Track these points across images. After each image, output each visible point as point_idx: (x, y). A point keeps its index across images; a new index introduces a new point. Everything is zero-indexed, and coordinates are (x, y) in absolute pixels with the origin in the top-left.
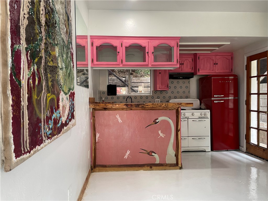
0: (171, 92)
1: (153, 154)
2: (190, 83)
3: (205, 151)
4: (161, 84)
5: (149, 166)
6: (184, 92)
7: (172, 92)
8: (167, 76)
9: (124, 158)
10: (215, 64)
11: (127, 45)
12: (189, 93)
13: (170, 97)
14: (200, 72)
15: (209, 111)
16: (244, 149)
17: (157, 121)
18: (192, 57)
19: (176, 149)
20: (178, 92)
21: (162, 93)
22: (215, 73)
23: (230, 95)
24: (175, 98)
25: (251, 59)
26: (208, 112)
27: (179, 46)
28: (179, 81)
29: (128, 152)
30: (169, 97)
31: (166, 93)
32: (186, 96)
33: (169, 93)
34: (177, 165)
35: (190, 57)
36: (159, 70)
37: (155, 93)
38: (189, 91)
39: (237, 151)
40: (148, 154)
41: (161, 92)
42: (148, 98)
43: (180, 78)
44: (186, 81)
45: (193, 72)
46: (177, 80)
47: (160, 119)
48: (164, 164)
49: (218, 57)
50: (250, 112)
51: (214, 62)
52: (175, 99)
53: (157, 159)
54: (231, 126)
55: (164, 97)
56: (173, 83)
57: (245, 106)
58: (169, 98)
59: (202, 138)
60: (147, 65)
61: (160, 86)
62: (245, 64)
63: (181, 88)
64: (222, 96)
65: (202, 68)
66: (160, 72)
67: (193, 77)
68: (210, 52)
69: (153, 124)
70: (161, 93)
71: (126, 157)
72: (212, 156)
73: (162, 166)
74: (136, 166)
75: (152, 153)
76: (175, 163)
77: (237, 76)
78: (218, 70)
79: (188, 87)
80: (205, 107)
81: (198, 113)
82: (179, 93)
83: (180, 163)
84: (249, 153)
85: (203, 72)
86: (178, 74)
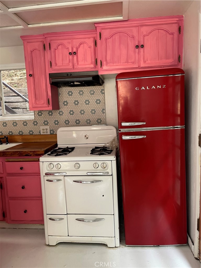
0: (70, 113)
2: (104, 93)
3: (107, 246)
4: (37, 99)
6: (93, 111)
10: (137, 47)
12: (104, 113)
13: (67, 122)
14: (105, 67)
15: (113, 158)
16: (195, 249)
18: (94, 37)
20: (82, 112)
22: (139, 67)
26: (111, 161)
28: (82, 91)
32: (98, 119)
33: (66, 115)
37: (39, 115)
38: (104, 109)
41: (50, 113)
42: (27, 124)
43: (76, 83)
44: (96, 89)
45: (97, 69)
49: (144, 30)
55: (56, 123)
56: (71, 95)
57: (198, 150)
63: (88, 104)
65: (108, 58)
79: (100, 101)
81: (88, 164)
82: (83, 114)
85: (110, 68)
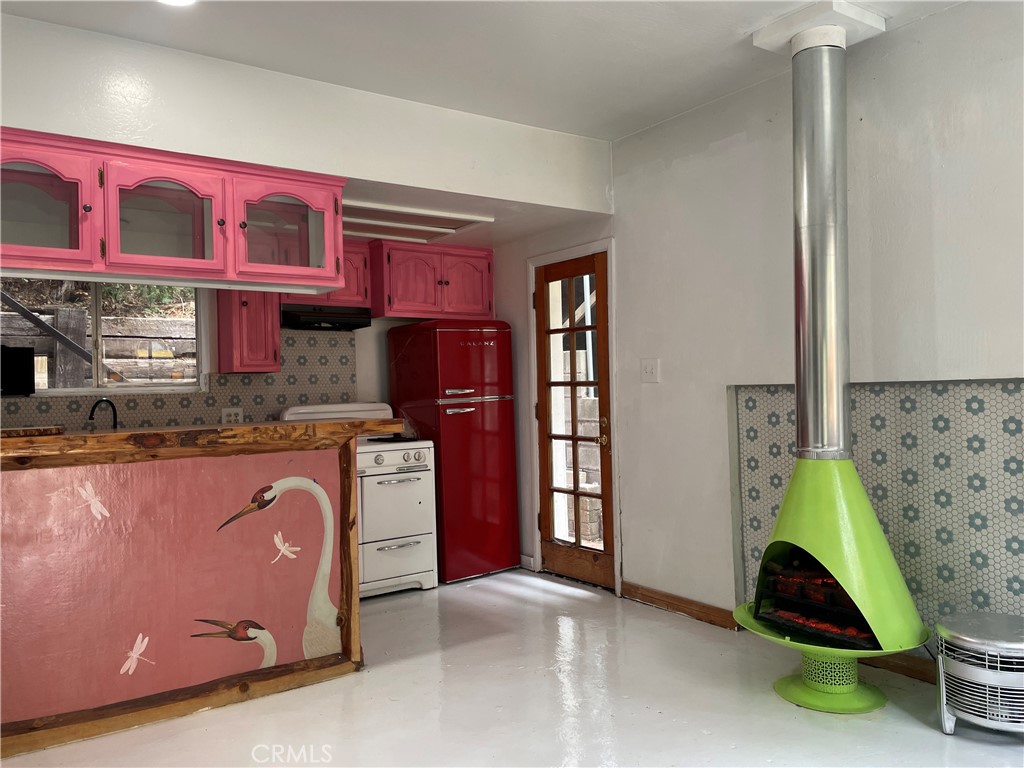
0: (288, 380)
1: (252, 632)
2: (354, 345)
3: (421, 589)
4: (251, 349)
5: (234, 685)
6: (335, 379)
7: (292, 380)
8: (274, 318)
9: (122, 671)
10: (440, 283)
11: (130, 182)
12: (354, 382)
13: (281, 399)
14: (396, 306)
15: (430, 444)
16: (536, 561)
17: (268, 496)
18: (362, 253)
19: (342, 595)
20: (314, 380)
21: (250, 381)
22: (442, 312)
23: (487, 388)
24: (303, 400)
25: (546, 274)
26: (426, 449)
27: (340, 211)
28: (314, 339)
29: (141, 644)
30: (280, 396)
31: (268, 384)
32: (343, 394)
33: (279, 385)
34: (345, 659)
35: (356, 253)
36: (240, 291)
37: (220, 384)
38: (354, 375)
39: (517, 573)
40: (233, 634)
41: (246, 381)
42: (190, 402)
43: (323, 325)
44: (342, 336)
45: (368, 305)
46: (307, 332)
47: (280, 486)
48: (297, 663)
49: (449, 260)
50: (551, 441)
51: (439, 278)
52: (302, 407)
53: (268, 647)
54: (494, 493)
55: (259, 400)
56: (292, 345)
57: (535, 424)
58: (280, 403)
59: (409, 544)
60: (222, 272)
61: (245, 354)
62: (532, 289)
63: (325, 364)
64: (468, 391)
65: (400, 292)
66: (244, 299)
67: (368, 324)
68: (425, 241)
69: (252, 510)
70: (245, 384)
71: (130, 665)
72: (443, 603)
73: (291, 672)
74: (179, 698)
75: (246, 628)
76: (338, 649)
77: (510, 327)
78: (451, 303)
79: (348, 360)
80: (413, 431)
81: (394, 455)
82: (315, 383)
83: (355, 648)
84: (551, 574)
85: (403, 308)
86: (314, 309)
